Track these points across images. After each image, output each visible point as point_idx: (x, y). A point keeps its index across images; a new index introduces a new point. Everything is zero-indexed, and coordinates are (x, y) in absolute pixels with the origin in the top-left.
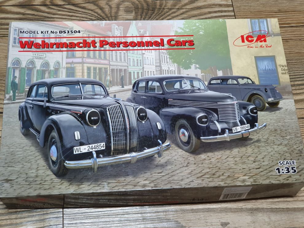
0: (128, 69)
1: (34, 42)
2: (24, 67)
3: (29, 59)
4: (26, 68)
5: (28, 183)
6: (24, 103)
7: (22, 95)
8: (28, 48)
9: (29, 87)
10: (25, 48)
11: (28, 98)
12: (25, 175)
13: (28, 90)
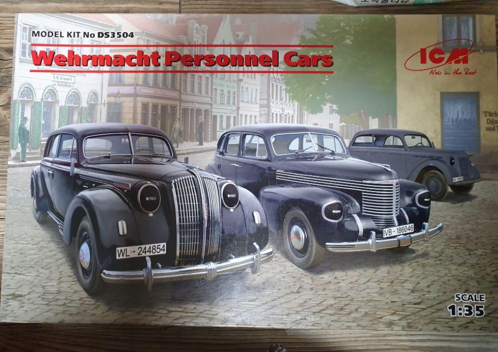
0: (211, 109)
1: (56, 54)
2: (40, 101)
3: (46, 86)
4: (43, 103)
5: (46, 303)
6: (39, 166)
7: (36, 151)
8: (46, 65)
9: (47, 138)
10: (40, 65)
11: (46, 158)
12: (42, 289)
13: (45, 143)
